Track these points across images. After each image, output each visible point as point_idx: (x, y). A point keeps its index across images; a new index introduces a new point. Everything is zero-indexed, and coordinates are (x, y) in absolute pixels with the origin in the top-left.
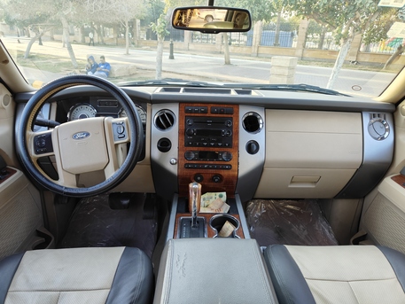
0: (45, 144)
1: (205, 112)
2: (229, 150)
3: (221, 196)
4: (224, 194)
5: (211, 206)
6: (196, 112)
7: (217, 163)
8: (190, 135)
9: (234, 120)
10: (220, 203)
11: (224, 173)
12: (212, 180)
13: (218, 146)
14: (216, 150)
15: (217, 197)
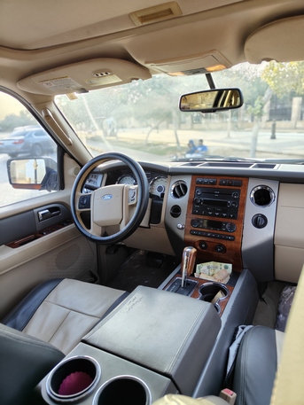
0: (86, 202)
1: (214, 183)
2: (233, 221)
3: (226, 268)
4: (230, 266)
5: (216, 275)
6: (205, 183)
7: (220, 232)
8: (198, 204)
9: (242, 191)
10: (224, 274)
11: (227, 244)
12: (215, 249)
13: (223, 217)
14: (221, 219)
15: (223, 268)
